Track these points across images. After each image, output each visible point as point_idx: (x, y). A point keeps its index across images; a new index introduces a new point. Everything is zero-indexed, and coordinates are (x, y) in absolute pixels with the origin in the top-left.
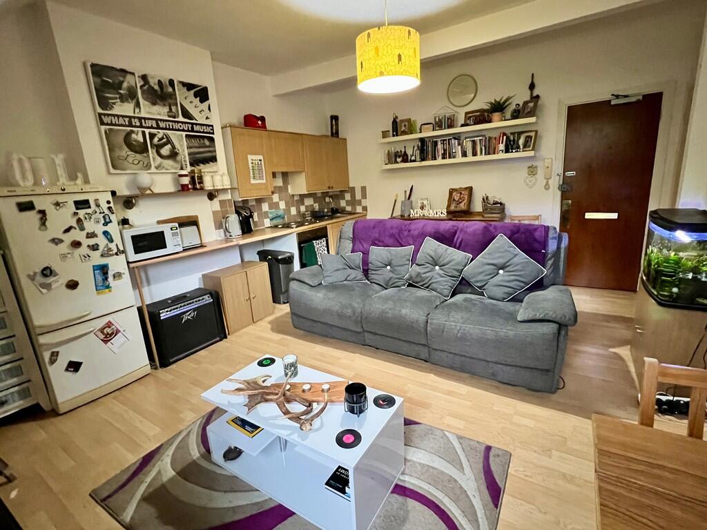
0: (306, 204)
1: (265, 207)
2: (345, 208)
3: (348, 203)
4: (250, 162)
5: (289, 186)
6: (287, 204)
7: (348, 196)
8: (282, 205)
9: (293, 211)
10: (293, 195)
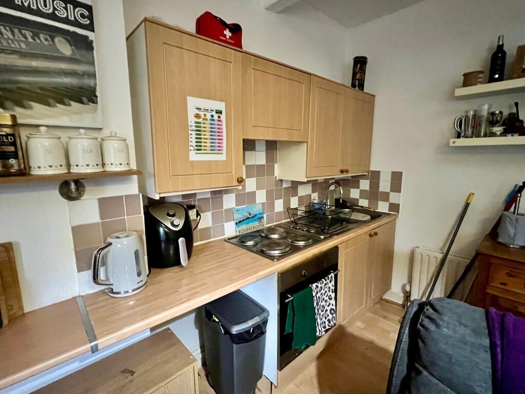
0: (299, 195)
1: (229, 201)
2: (357, 200)
3: (363, 194)
4: (191, 112)
5: (276, 166)
6: (269, 195)
7: (365, 185)
8: (261, 196)
9: (279, 206)
10: (281, 181)
